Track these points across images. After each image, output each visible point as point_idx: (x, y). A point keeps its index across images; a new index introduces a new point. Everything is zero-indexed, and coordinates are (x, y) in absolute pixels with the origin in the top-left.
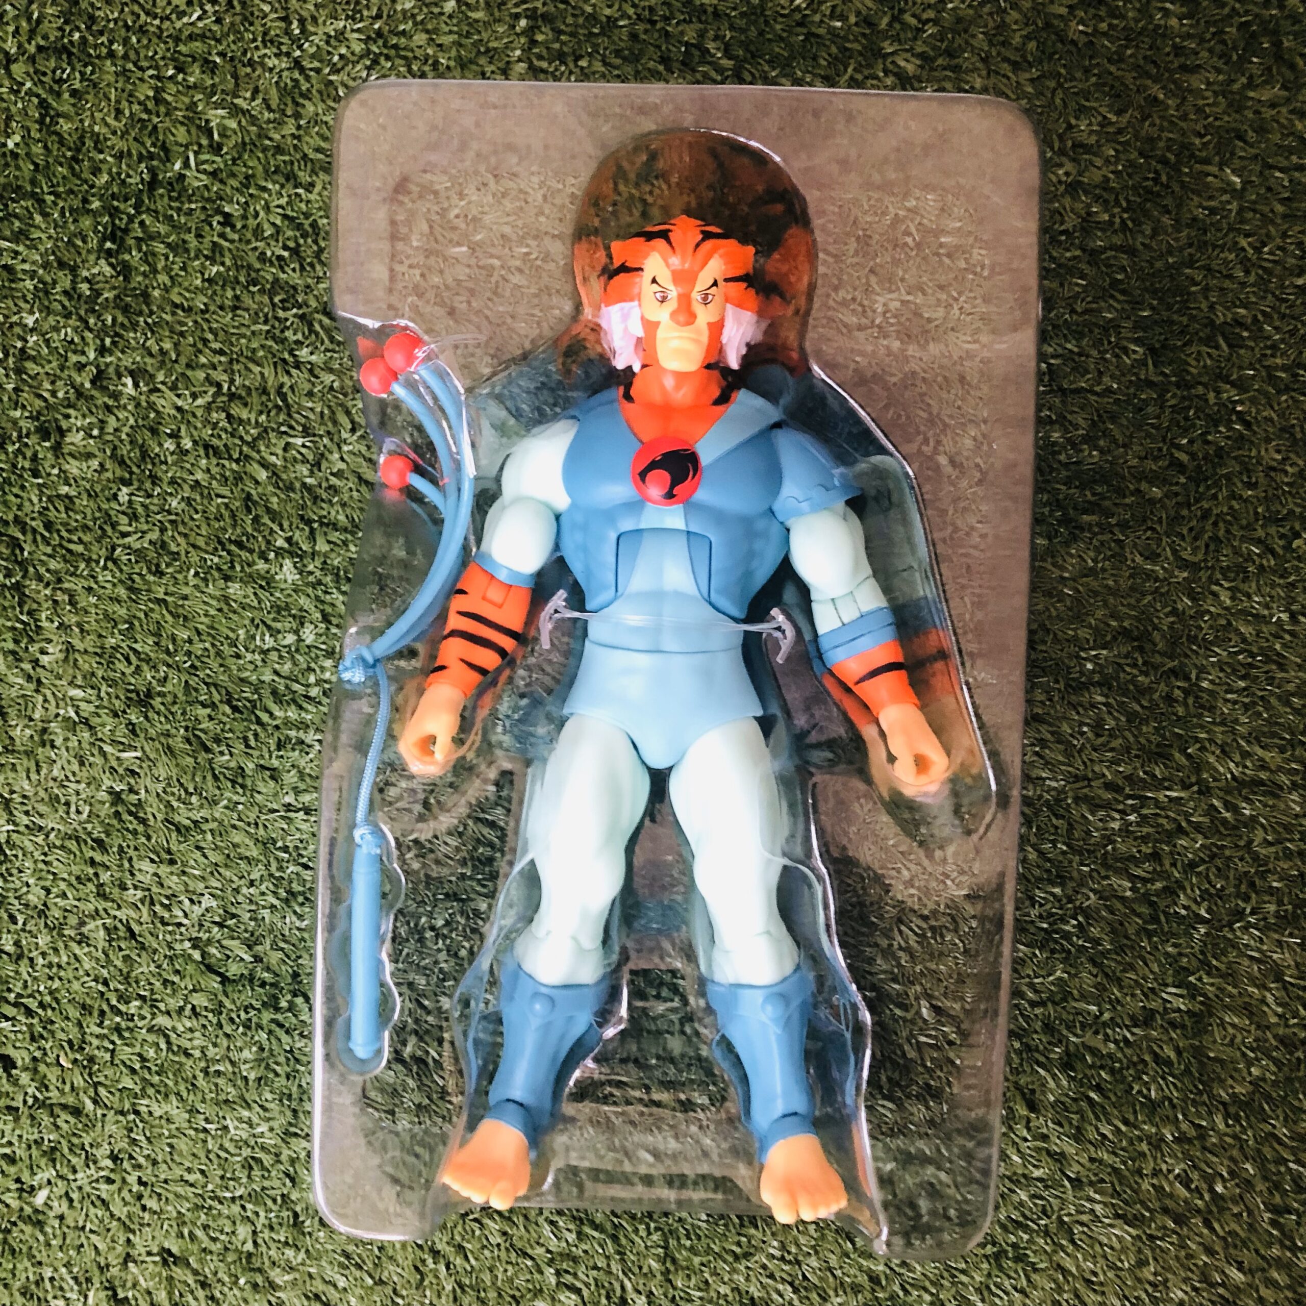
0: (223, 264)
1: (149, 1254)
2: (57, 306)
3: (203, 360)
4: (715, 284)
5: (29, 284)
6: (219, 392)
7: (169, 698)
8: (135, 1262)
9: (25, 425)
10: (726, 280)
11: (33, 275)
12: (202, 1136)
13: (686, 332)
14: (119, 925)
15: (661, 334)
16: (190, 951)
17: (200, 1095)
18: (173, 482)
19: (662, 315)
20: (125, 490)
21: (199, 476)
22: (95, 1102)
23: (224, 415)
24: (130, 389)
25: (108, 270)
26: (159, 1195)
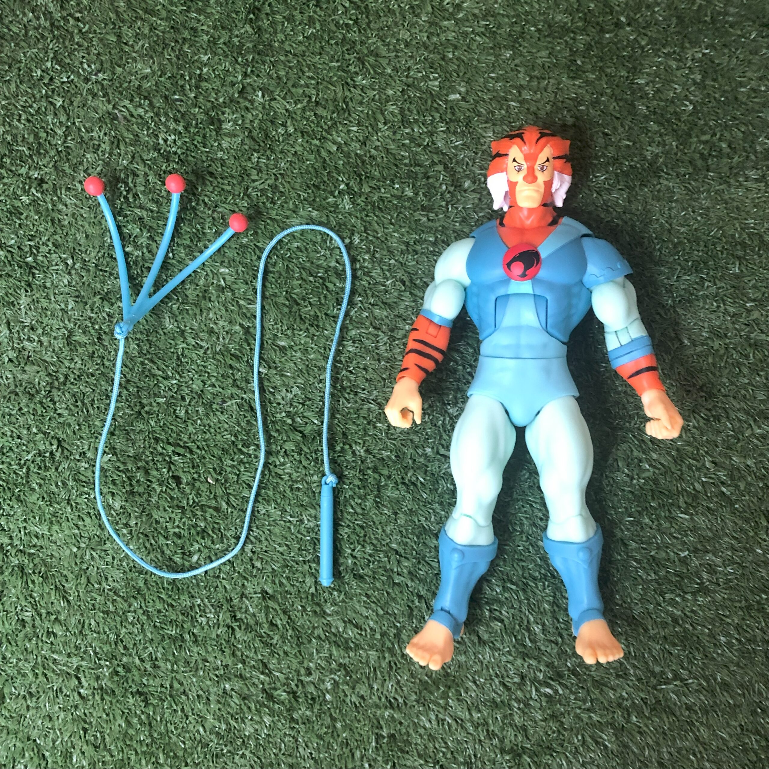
0: (315, 28)
1: (255, 593)
2: (220, 51)
3: (302, 82)
4: (548, 160)
5: (206, 38)
6: (309, 101)
7: (277, 275)
8: (247, 598)
9: (201, 117)
10: (554, 158)
11: (207, 33)
12: (288, 524)
13: (532, 187)
14: (244, 404)
15: (518, 188)
16: (285, 419)
17: (288, 501)
18: (281, 152)
19: (519, 178)
20: (256, 155)
21: (298, 148)
22: (227, 503)
23: (312, 114)
24: (260, 99)
25: (250, 30)
26: (262, 559)
